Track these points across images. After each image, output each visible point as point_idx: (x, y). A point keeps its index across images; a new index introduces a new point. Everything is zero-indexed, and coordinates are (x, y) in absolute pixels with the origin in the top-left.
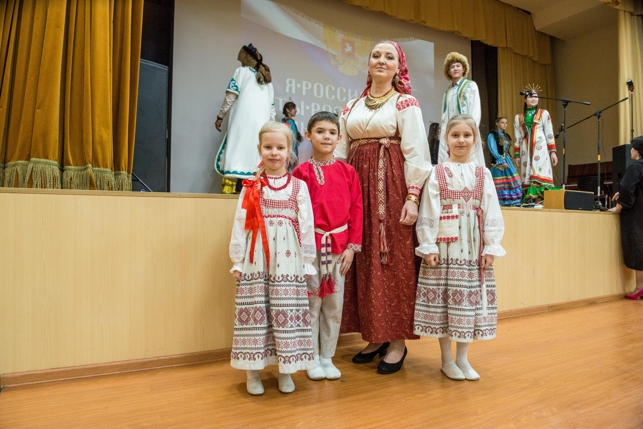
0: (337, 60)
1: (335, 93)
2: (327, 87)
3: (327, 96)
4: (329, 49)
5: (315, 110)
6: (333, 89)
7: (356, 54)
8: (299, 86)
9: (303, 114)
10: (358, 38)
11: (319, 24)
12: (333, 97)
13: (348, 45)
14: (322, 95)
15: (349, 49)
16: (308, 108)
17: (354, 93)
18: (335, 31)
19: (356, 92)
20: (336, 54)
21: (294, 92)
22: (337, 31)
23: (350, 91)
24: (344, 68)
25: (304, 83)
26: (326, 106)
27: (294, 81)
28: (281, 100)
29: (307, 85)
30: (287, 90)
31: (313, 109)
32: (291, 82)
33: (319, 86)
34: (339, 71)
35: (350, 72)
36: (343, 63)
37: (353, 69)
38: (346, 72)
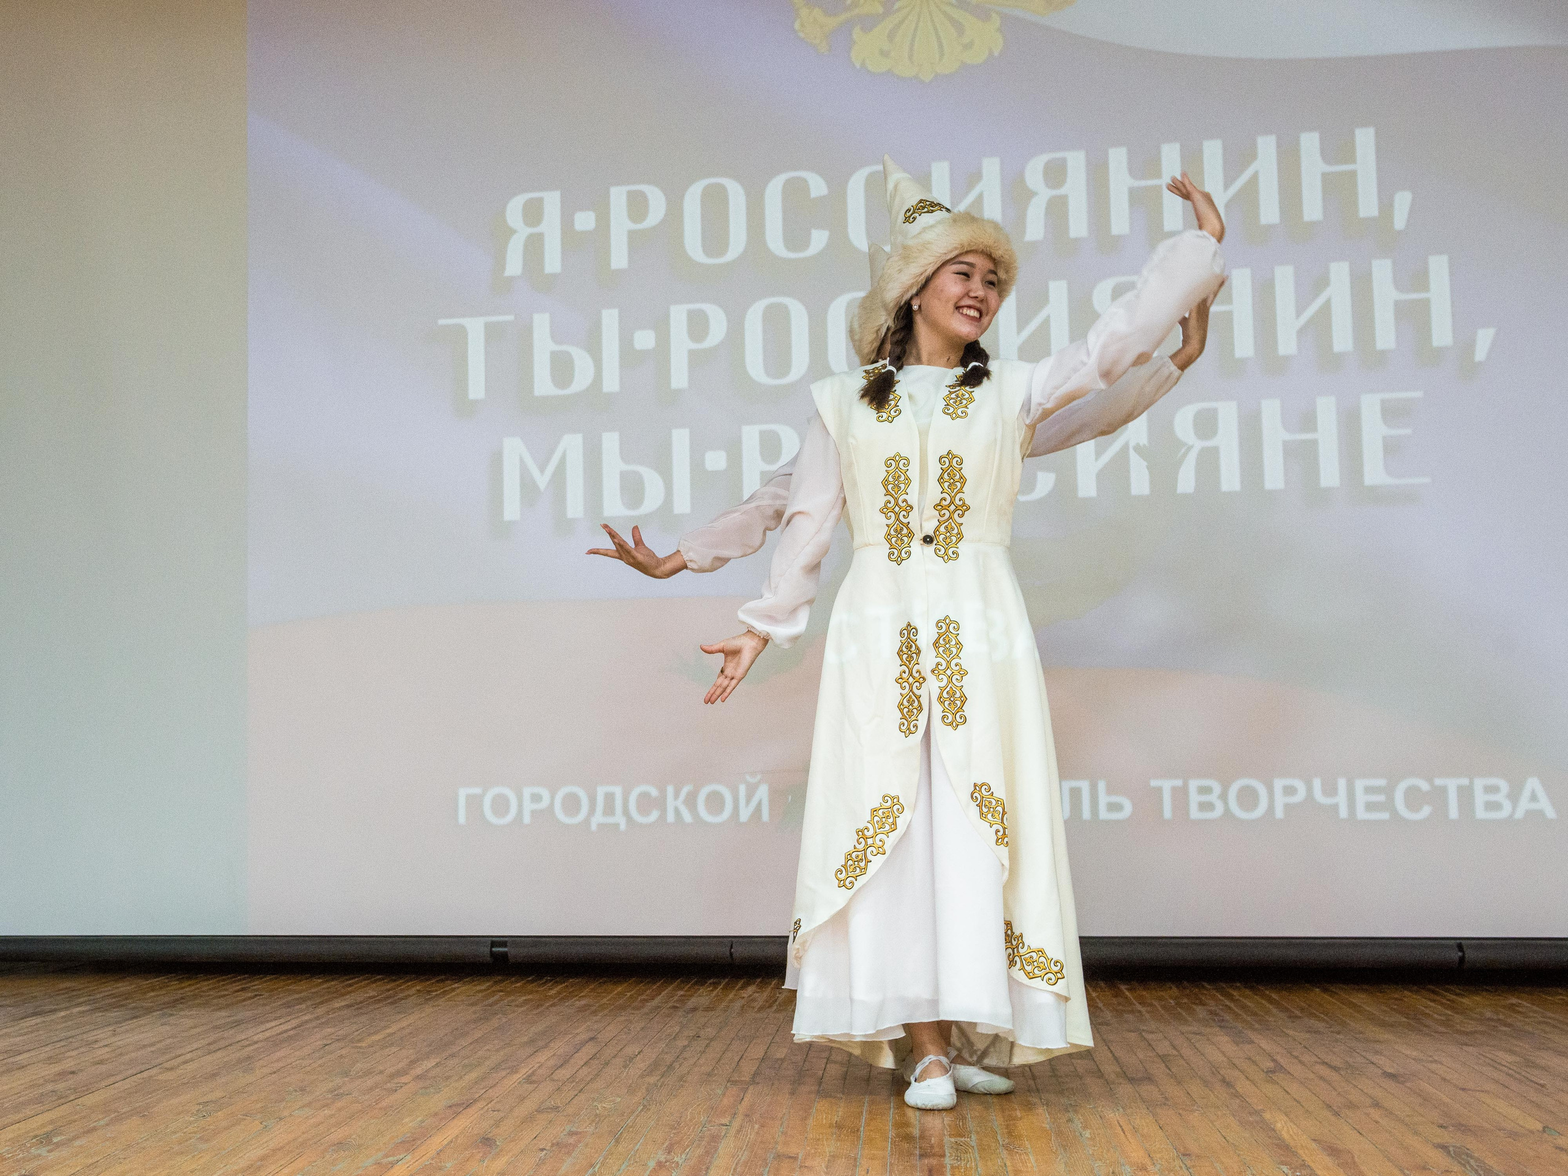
2: (774, 191)
3: (775, 240)
5: (695, 346)
6: (817, 186)
8: (585, 221)
9: (611, 383)
12: (819, 239)
16: (645, 340)
19: (991, 168)
21: (553, 263)
24: (891, 36)
25: (618, 196)
26: (768, 310)
27: (552, 201)
28: (475, 327)
29: (638, 206)
30: (514, 265)
31: (681, 345)
32: (533, 213)
33: (722, 190)
34: (858, 66)
35: (942, 54)
36: (881, 10)
37: (960, 29)
38: (910, 57)
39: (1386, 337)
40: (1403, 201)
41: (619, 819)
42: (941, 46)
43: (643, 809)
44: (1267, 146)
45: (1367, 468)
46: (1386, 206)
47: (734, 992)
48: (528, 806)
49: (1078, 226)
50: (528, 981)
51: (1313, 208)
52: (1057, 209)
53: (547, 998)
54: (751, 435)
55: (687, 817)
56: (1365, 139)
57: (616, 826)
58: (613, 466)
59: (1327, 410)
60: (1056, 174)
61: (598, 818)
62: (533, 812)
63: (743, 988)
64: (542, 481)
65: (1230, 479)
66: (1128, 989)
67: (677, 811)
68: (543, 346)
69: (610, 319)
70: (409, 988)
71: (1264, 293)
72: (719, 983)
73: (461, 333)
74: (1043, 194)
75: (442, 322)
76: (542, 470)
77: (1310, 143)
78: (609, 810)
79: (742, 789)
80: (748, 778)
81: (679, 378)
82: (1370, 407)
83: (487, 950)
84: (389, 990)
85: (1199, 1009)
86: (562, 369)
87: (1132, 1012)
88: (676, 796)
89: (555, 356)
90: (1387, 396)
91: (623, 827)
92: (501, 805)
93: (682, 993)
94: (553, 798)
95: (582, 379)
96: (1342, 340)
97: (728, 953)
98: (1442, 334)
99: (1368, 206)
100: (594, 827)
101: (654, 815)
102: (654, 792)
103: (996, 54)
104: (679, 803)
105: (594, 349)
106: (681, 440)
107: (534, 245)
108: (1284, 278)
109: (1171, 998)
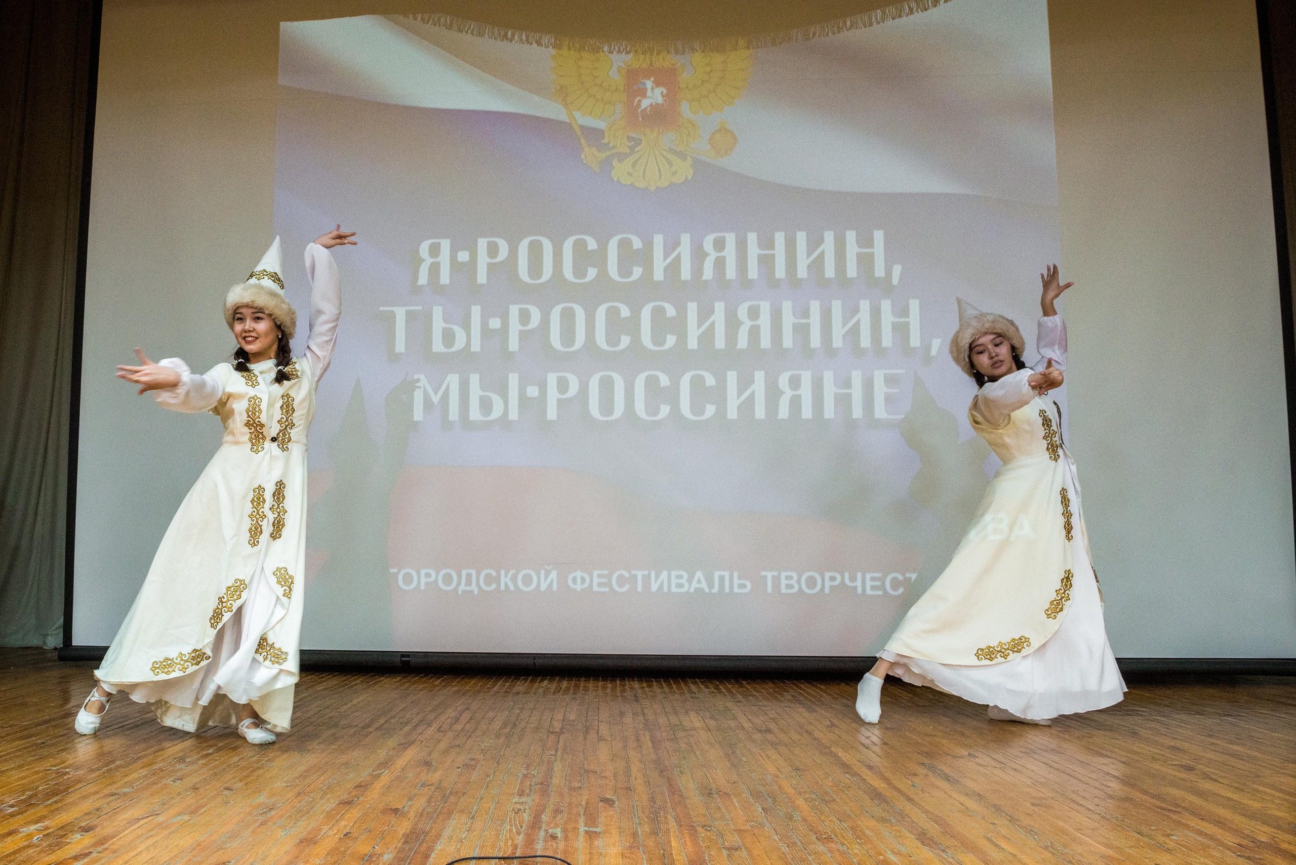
0: (609, 143)
1: (599, 259)
2: (568, 246)
3: (569, 274)
4: (577, 114)
5: (523, 328)
6: (592, 244)
7: (685, 108)
8: (463, 256)
9: (476, 346)
10: (693, 50)
11: (539, 44)
12: (592, 273)
13: (649, 84)
14: (547, 272)
15: (654, 95)
16: (495, 323)
17: (677, 244)
18: (596, 50)
19: (685, 239)
20: (601, 125)
21: (445, 278)
22: (606, 48)
23: (658, 241)
24: (634, 166)
25: (482, 244)
26: (564, 310)
27: (445, 245)
28: (400, 313)
29: (493, 250)
30: (423, 279)
31: (515, 327)
32: (435, 250)
33: (540, 244)
34: (616, 180)
35: (660, 176)
36: (628, 151)
37: (671, 164)
38: (644, 177)
39: (887, 340)
40: (897, 270)
41: (474, 588)
42: (660, 171)
43: (488, 584)
44: (829, 237)
45: (877, 409)
46: (889, 272)
47: (537, 684)
48: (423, 580)
49: (731, 273)
50: (422, 677)
51: (852, 271)
52: (720, 264)
53: (435, 686)
54: (552, 379)
55: (512, 588)
56: (879, 236)
57: (472, 592)
58: (475, 392)
59: (857, 378)
60: (719, 245)
61: (462, 587)
62: (426, 584)
63: (541, 681)
64: (436, 399)
65: (807, 413)
66: (747, 684)
67: (506, 585)
68: (438, 324)
69: (476, 312)
70: (355, 680)
71: (826, 315)
72: (528, 679)
73: (392, 317)
74: (713, 255)
75: (381, 309)
76: (436, 394)
77: (851, 236)
78: (468, 583)
79: (543, 572)
80: (546, 567)
81: (514, 344)
82: (879, 377)
83: (398, 660)
84: (345, 681)
85: (785, 694)
86: (449, 338)
87: (752, 695)
88: (506, 577)
89: (444, 329)
90: (888, 371)
91: (476, 592)
92: (408, 579)
93: (508, 684)
94: (437, 577)
95: (459, 344)
96: (865, 341)
97: (533, 662)
98: (915, 341)
99: (880, 271)
100: (460, 592)
101: (494, 586)
102: (494, 573)
103: (689, 178)
104: (508, 580)
105: (467, 327)
106: (513, 380)
107: (435, 270)
108: (837, 307)
109: (770, 688)
